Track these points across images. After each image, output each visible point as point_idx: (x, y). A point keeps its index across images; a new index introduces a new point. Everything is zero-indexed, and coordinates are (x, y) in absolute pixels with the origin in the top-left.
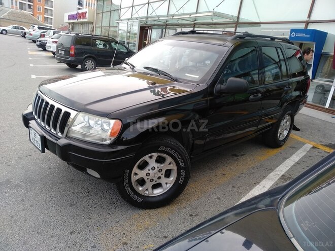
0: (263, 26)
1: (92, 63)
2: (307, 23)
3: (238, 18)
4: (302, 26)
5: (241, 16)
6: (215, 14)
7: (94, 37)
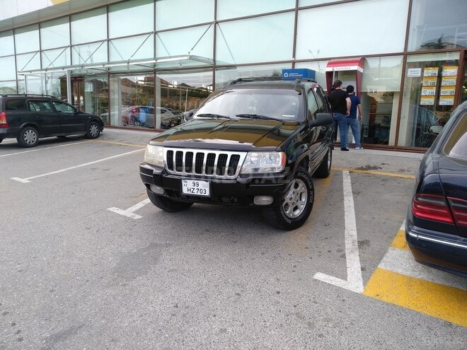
0: (239, 69)
1: (34, 133)
2: (294, 63)
3: (214, 60)
4: (289, 66)
5: (217, 59)
6: (192, 58)
7: (29, 98)
